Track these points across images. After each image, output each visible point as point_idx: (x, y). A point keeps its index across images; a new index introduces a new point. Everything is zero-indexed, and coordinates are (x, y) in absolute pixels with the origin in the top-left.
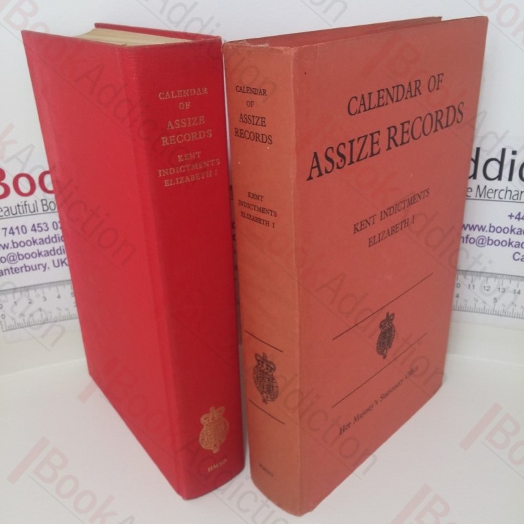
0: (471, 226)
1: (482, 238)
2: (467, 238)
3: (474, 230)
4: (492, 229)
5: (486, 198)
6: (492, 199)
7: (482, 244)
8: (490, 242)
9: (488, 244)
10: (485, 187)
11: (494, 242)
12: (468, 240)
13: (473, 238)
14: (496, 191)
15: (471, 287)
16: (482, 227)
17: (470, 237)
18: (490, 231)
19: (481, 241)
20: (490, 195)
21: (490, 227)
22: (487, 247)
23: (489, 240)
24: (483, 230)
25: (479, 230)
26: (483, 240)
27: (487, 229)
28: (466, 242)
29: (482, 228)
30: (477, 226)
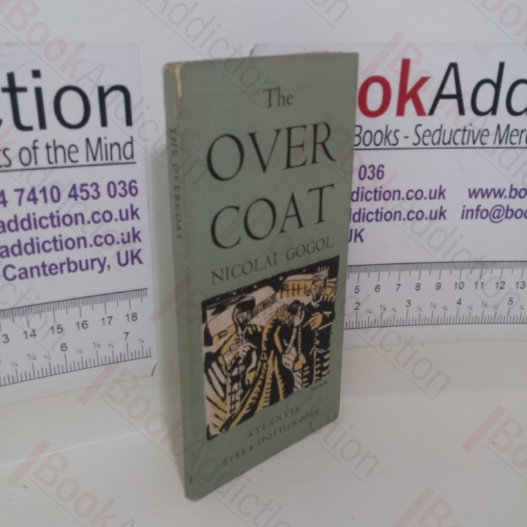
0: (484, 191)
1: (498, 208)
2: (478, 210)
3: (488, 196)
4: (513, 193)
5: (509, 145)
6: (517, 145)
7: (498, 217)
8: (510, 214)
9: (506, 217)
10: (508, 126)
11: (514, 214)
12: (479, 212)
13: (486, 210)
14: (522, 131)
15: (479, 285)
16: (499, 190)
17: (481, 208)
18: (510, 196)
19: (496, 215)
20: (515, 140)
21: (511, 190)
22: (506, 221)
23: (508, 210)
24: (501, 196)
25: (495, 196)
26: (500, 210)
27: (507, 193)
28: (476, 217)
29: (499, 193)
30: (493, 190)
